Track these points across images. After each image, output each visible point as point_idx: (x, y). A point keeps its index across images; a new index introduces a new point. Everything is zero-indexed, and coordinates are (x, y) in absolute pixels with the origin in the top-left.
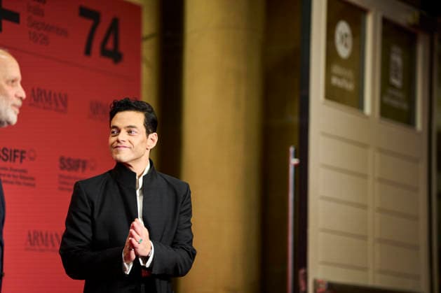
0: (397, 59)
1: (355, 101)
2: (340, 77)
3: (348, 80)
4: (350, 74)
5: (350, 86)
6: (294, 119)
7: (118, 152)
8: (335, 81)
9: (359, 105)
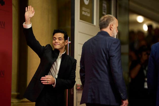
0: (105, 5)
1: (91, 20)
2: (85, 12)
3: (88, 13)
4: (89, 10)
5: (89, 15)
6: (69, 27)
7: (56, 46)
8: (83, 13)
9: (92, 22)
